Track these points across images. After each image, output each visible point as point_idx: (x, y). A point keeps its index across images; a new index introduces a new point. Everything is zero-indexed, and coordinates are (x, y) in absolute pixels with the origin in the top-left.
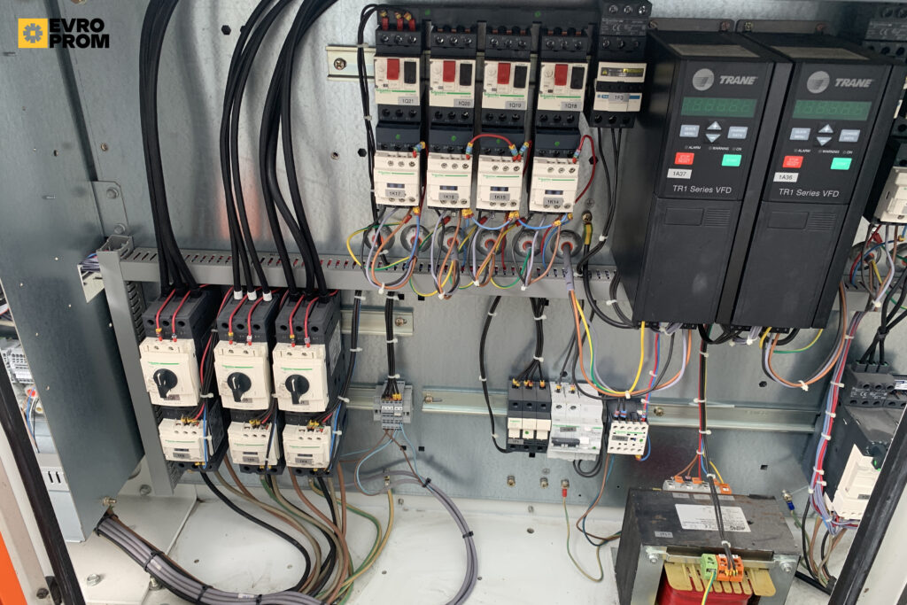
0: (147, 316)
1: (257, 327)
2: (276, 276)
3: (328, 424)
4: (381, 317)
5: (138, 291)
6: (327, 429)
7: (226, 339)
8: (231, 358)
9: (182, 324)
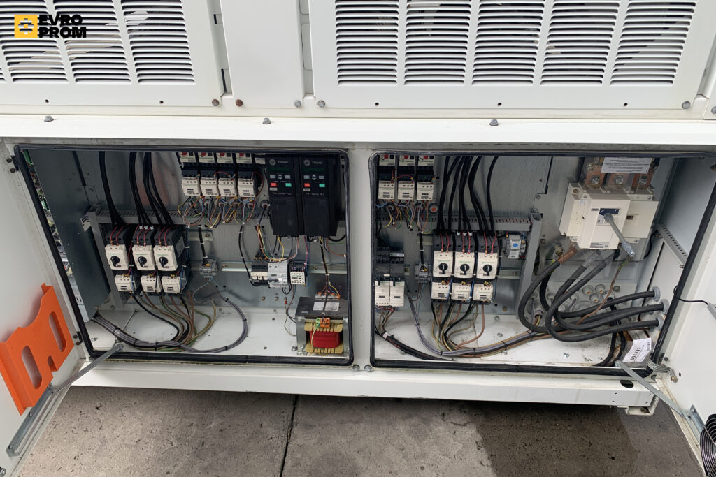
0: (107, 237)
1: (147, 240)
2: (154, 220)
3: (178, 275)
4: (197, 234)
5: (104, 227)
6: (179, 277)
7: (136, 244)
8: (138, 251)
9: (120, 239)
